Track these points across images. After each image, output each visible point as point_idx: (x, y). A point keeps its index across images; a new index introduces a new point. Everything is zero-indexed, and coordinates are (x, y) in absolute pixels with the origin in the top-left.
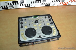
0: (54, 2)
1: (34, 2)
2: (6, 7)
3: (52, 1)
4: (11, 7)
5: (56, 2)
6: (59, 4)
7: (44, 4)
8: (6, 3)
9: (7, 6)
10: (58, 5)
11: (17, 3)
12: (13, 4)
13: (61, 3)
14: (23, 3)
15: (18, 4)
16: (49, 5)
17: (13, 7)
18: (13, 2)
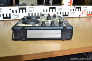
0: (73, 11)
1: (47, 10)
2: (8, 16)
3: (71, 10)
4: (15, 17)
5: (76, 11)
7: (60, 14)
8: (10, 9)
9: (10, 14)
10: (80, 16)
11: (24, 10)
12: (19, 12)
13: (83, 13)
15: (26, 12)
16: (68, 15)
17: (19, 17)
18: (20, 9)
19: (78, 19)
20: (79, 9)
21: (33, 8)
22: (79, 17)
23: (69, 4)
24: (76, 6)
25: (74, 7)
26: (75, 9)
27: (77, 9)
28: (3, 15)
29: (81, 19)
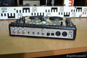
0: (74, 11)
3: (72, 10)
5: (77, 11)
6: (81, 15)
7: (62, 14)
9: (14, 14)
12: (23, 12)
14: (36, 11)
15: (29, 12)
18: (24, 9)
19: (78, 19)
20: (80, 10)
21: (36, 8)
22: (80, 17)
23: (70, 5)
24: (76, 7)
25: (75, 8)
26: (76, 9)
27: (78, 10)
28: (8, 14)
29: (82, 19)
